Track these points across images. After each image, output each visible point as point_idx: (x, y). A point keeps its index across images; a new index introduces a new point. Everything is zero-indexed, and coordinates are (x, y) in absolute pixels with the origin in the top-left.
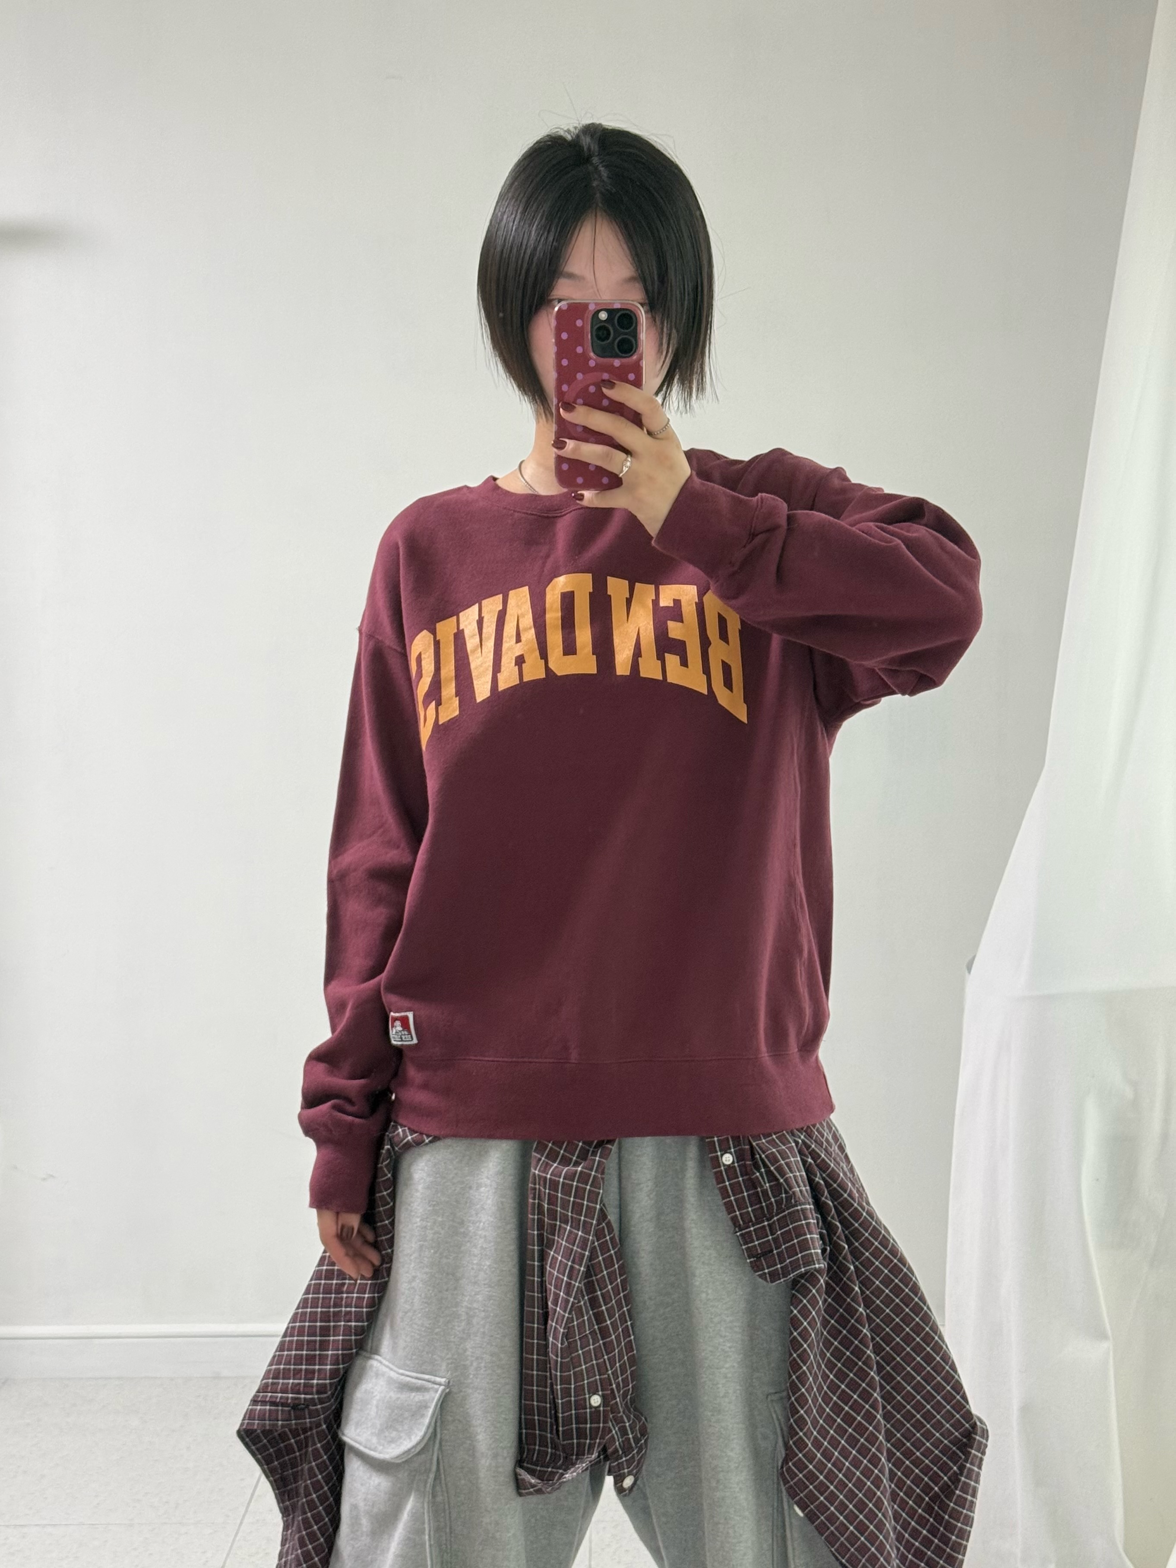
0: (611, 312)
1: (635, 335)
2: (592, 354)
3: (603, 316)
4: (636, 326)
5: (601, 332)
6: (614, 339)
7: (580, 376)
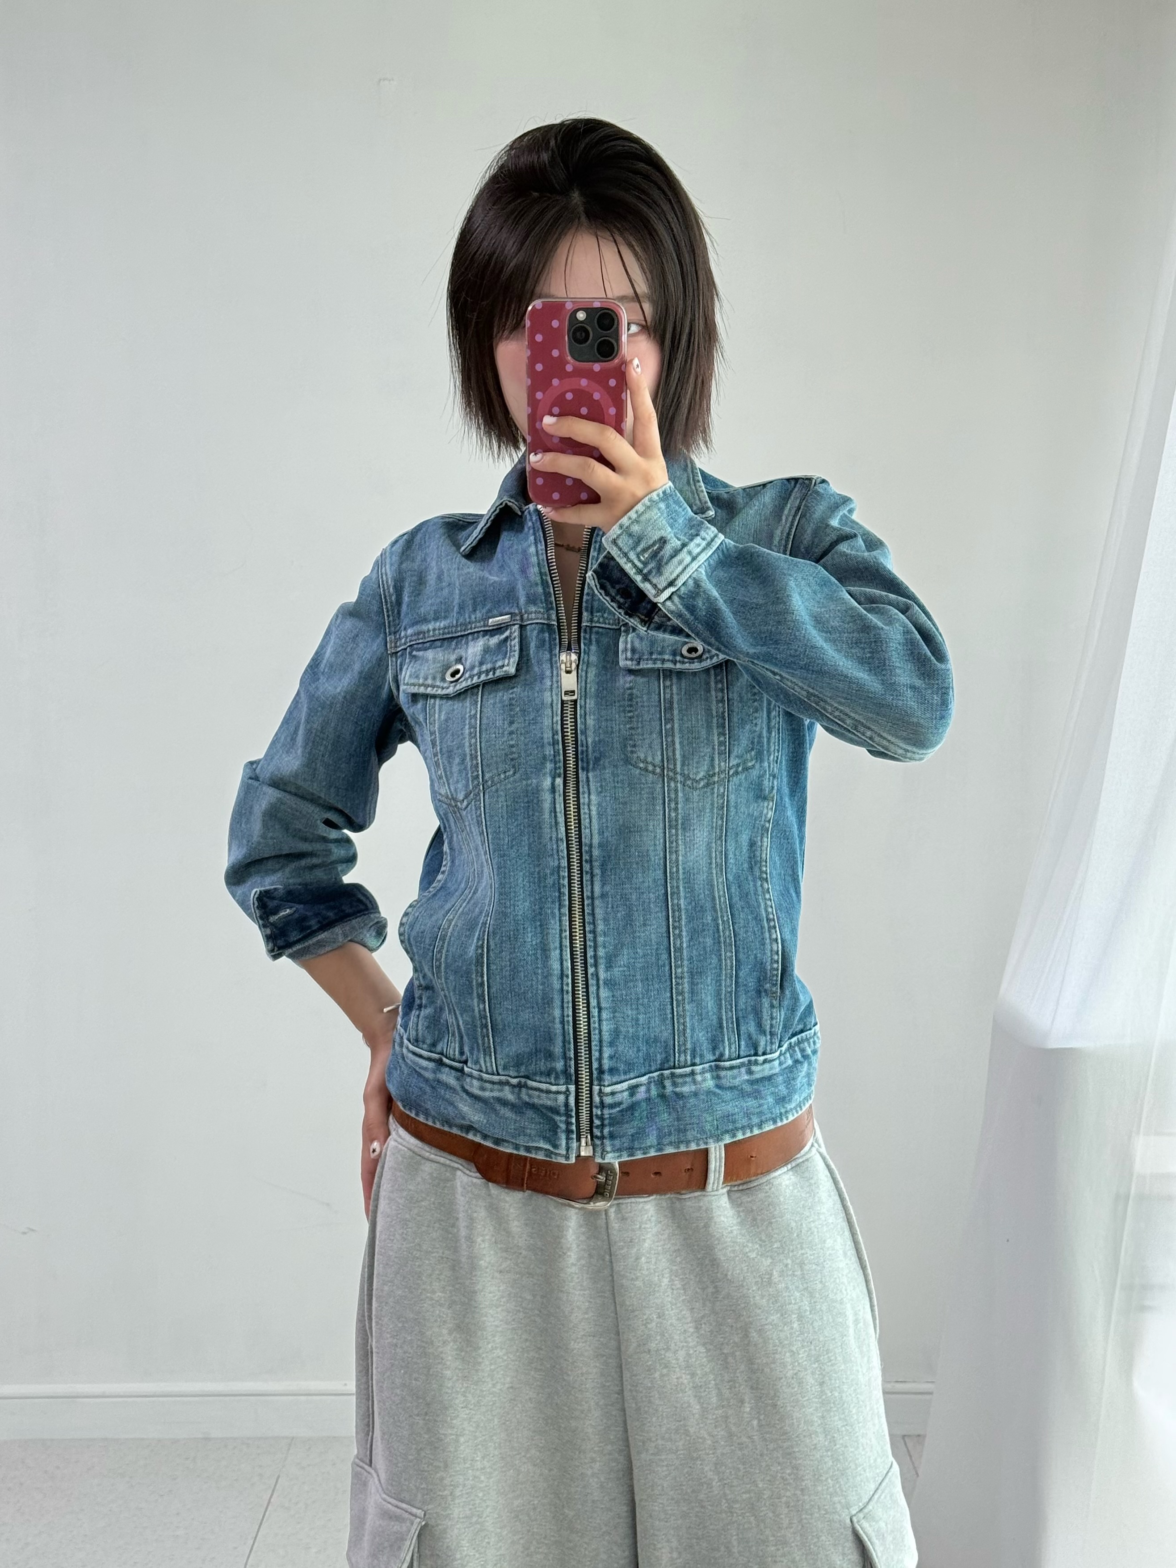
0: (589, 311)
1: (617, 336)
2: (569, 358)
3: (581, 316)
4: (618, 325)
5: (579, 333)
6: (594, 340)
7: (555, 382)
